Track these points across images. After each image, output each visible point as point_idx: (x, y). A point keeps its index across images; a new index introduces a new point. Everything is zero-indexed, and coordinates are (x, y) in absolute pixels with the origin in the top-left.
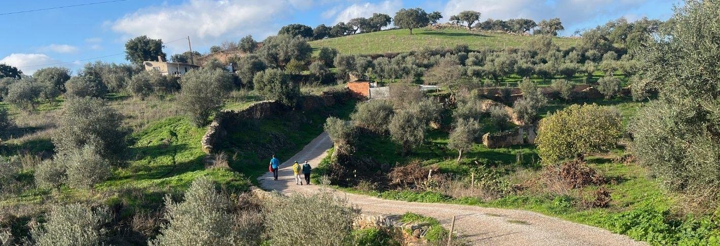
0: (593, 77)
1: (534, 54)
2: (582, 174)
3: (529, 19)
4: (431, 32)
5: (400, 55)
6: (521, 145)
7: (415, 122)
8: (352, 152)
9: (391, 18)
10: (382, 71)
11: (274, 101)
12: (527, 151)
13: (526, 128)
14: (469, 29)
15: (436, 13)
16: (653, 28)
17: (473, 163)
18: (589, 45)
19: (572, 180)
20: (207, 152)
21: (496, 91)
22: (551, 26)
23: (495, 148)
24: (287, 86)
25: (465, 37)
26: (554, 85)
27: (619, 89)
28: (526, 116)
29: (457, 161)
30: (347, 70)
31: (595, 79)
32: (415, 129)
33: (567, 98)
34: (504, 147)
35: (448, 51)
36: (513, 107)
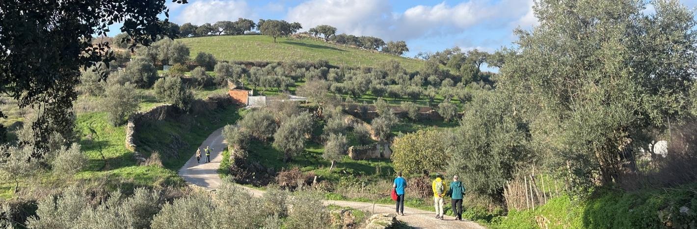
0: (435, 101)
1: (385, 75)
2: (428, 187)
3: (379, 37)
4: (292, 41)
5: (270, 65)
6: (379, 159)
7: (296, 133)
8: (245, 156)
9: (254, 24)
10: (258, 80)
11: (171, 105)
12: (383, 164)
13: (382, 143)
14: (326, 41)
15: (297, 24)
16: (482, 59)
17: (342, 172)
18: (430, 71)
19: (421, 191)
20: (132, 150)
21: (355, 107)
22: (398, 47)
23: (358, 160)
24: (185, 93)
25: (324, 49)
26: (404, 106)
27: (456, 114)
28: (382, 134)
29: (329, 170)
30: (225, 77)
31: (436, 102)
32: (297, 139)
33: (414, 118)
34: (366, 160)
35: (312, 65)
36: (371, 125)
